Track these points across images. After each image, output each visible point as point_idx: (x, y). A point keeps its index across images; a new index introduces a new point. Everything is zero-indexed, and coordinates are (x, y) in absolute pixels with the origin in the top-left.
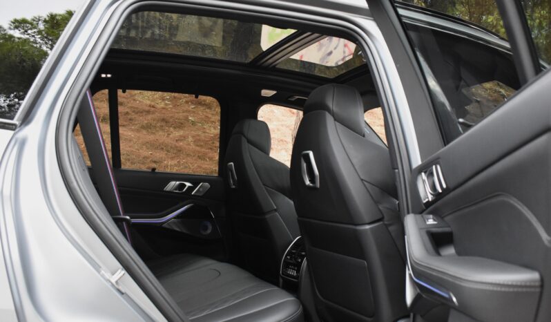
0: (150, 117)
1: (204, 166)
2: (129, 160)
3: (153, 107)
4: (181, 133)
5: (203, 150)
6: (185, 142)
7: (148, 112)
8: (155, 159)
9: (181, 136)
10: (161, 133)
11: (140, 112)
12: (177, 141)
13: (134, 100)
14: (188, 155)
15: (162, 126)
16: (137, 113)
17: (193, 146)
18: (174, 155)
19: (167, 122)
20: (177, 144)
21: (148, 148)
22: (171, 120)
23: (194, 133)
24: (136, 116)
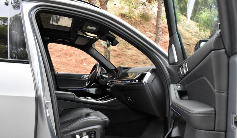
0: (60, 53)
1: (76, 70)
3: (63, 49)
4: (71, 58)
5: (78, 64)
6: (72, 61)
7: (61, 51)
9: (70, 59)
10: (63, 58)
11: (57, 51)
12: (69, 61)
13: (56, 47)
14: (71, 66)
15: (64, 56)
16: (56, 51)
17: (74, 63)
18: (66, 66)
19: (66, 54)
20: (68, 62)
21: (56, 63)
22: (68, 54)
23: (76, 58)
24: (55, 52)
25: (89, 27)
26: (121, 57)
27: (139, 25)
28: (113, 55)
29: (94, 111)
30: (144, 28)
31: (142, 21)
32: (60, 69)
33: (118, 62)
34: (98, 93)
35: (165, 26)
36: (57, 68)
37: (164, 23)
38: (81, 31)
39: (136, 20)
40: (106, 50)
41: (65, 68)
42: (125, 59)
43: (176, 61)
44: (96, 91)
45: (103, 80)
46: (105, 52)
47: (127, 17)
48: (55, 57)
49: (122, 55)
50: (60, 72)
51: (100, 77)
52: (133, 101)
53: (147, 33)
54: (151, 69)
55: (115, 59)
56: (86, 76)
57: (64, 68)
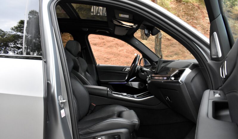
0: (112, 43)
1: (126, 60)
2: (98, 58)
4: (122, 48)
5: (129, 54)
6: (123, 52)
7: (112, 41)
8: (108, 58)
9: (122, 49)
10: (115, 48)
14: (121, 56)
15: (116, 46)
17: (125, 53)
19: (118, 45)
20: (119, 52)
21: (107, 54)
22: (119, 44)
23: (127, 48)
24: (107, 43)
25: (121, 15)
26: (176, 47)
27: (197, 10)
28: (166, 44)
29: (128, 109)
30: (203, 13)
31: (200, 6)
32: (111, 60)
33: (171, 52)
34: (141, 87)
35: (228, 10)
36: (108, 59)
37: (227, 7)
38: (115, 20)
39: (194, 5)
40: (156, 39)
41: (116, 59)
42: (178, 48)
43: (220, 55)
44: (139, 85)
45: (143, 74)
46: (156, 41)
47: (184, 2)
48: (106, 48)
49: (176, 45)
50: (101, 65)
51: (140, 71)
52: (171, 102)
53: (206, 19)
54: (193, 63)
55: (168, 49)
56: (127, 68)
57: (114, 59)
